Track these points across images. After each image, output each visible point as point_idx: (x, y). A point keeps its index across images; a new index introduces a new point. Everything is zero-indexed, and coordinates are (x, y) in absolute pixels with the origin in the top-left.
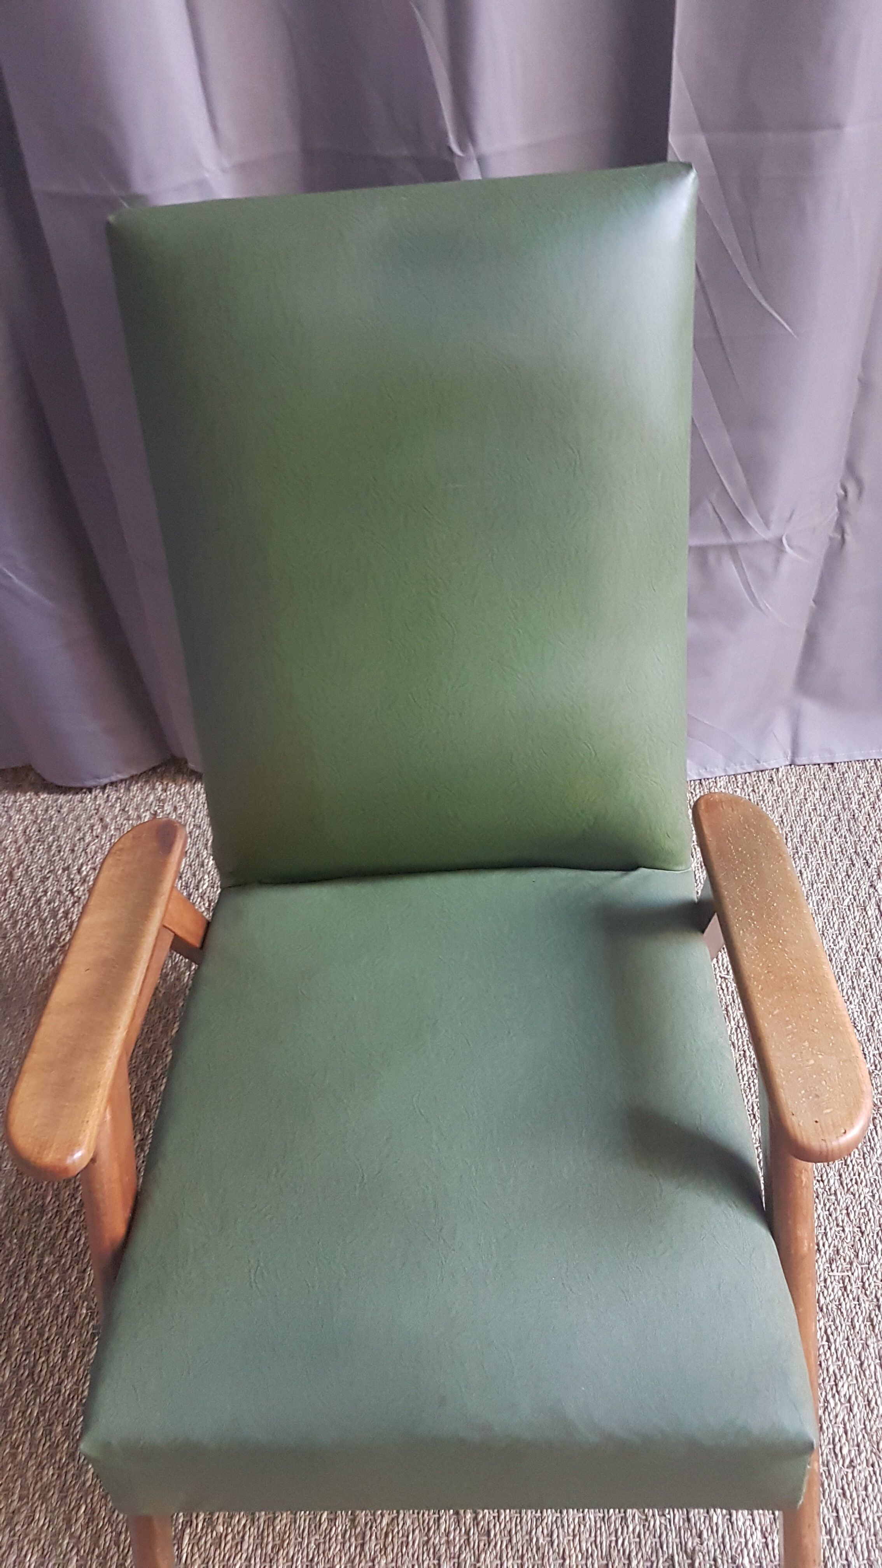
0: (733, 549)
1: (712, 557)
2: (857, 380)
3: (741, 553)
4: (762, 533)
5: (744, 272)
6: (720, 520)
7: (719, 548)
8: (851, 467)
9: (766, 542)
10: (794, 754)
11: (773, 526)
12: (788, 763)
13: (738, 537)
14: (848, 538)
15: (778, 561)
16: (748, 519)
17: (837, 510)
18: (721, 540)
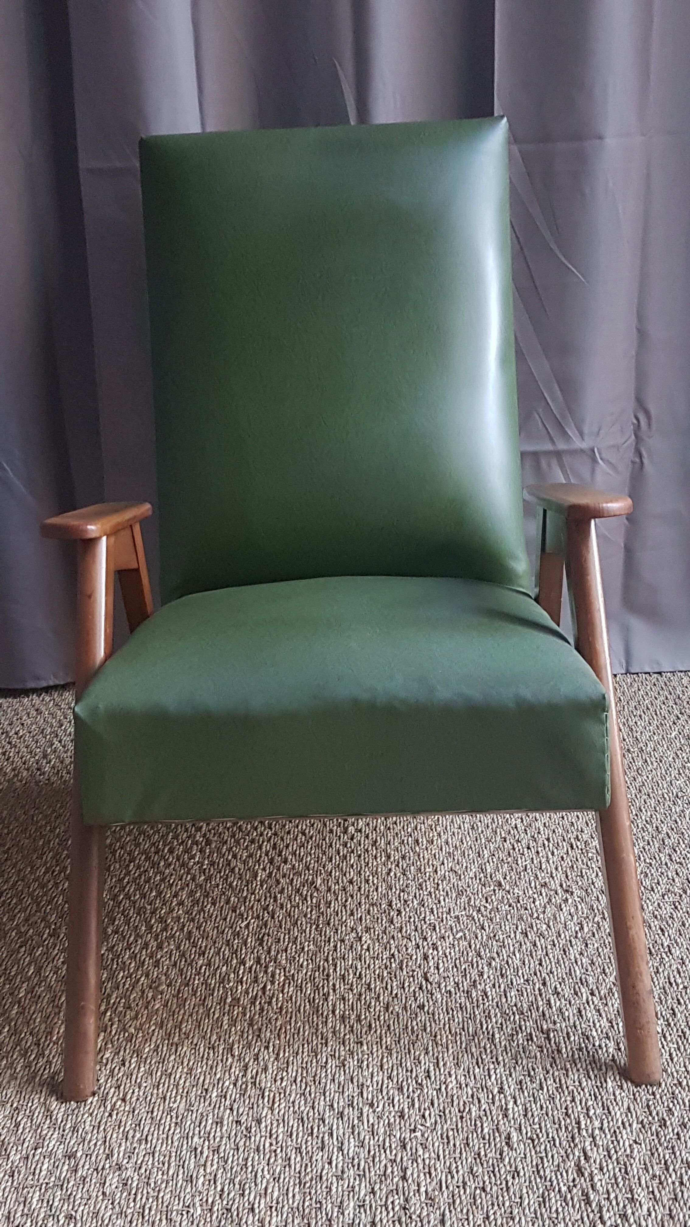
0: (558, 454)
1: (543, 463)
2: (635, 330)
3: (566, 459)
4: (579, 444)
5: (547, 236)
6: (547, 429)
7: (547, 453)
8: (640, 402)
9: (582, 451)
10: (628, 663)
11: (586, 438)
12: (624, 672)
13: (561, 446)
14: (646, 461)
15: (593, 471)
16: (567, 429)
17: (633, 437)
18: (549, 447)
